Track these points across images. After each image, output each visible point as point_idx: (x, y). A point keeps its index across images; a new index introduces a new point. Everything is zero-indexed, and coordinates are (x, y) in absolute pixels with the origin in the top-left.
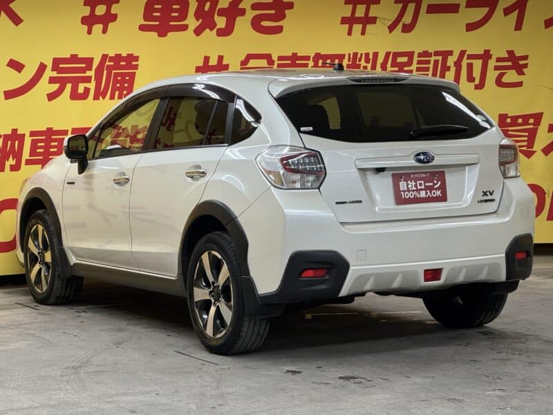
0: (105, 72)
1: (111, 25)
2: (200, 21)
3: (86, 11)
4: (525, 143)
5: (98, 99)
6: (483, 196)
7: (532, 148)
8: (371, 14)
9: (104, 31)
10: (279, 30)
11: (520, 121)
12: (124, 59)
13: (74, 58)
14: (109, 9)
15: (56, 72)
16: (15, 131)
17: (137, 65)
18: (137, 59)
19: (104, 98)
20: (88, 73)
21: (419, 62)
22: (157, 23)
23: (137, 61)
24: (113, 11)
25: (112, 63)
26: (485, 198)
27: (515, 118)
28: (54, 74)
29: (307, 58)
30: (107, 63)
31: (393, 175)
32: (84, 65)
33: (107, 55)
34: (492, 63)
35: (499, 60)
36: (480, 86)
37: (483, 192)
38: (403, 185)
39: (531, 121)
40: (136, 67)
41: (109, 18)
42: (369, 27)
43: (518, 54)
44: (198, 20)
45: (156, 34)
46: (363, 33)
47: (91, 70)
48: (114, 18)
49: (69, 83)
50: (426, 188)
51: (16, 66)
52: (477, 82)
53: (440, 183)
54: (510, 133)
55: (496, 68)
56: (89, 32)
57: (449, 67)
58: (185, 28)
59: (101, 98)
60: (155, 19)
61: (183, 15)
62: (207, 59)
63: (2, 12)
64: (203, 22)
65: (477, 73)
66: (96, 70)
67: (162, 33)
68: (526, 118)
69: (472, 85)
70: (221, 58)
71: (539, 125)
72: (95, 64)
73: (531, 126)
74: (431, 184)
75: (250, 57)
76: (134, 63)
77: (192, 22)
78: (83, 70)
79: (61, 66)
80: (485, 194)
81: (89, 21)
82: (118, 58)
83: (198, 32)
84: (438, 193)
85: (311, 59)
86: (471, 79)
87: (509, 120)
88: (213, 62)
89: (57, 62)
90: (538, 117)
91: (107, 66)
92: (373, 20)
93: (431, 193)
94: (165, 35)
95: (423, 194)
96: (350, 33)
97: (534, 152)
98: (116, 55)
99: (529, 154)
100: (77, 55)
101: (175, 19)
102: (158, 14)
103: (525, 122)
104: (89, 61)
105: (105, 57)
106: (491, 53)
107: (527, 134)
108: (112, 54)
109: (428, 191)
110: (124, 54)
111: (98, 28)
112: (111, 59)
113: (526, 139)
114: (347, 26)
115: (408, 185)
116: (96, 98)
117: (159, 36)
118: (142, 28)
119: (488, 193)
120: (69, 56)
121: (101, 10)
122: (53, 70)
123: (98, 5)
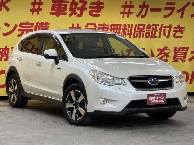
0: (38, 28)
1: (40, 12)
2: (71, 11)
3: (32, 7)
4: (183, 57)
7: (185, 59)
8: (131, 11)
9: (38, 14)
10: (98, 15)
11: (181, 49)
12: (44, 24)
13: (27, 23)
14: (39, 7)
15: (21, 27)
16: (6, 47)
17: (49, 26)
18: (49, 24)
20: (32, 28)
21: (147, 28)
22: (56, 12)
23: (49, 25)
24: (41, 7)
25: (40, 25)
27: (179, 49)
28: (20, 28)
29: (108, 25)
30: (39, 25)
32: (31, 26)
34: (172, 29)
35: (175, 28)
36: (168, 37)
39: (185, 49)
40: (49, 27)
41: (39, 10)
42: (130, 15)
43: (181, 26)
44: (70, 11)
45: (55, 16)
46: (128, 17)
47: (33, 27)
48: (41, 10)
49: (25, 31)
51: (7, 25)
52: (167, 36)
54: (177, 53)
55: (174, 31)
56: (33, 14)
57: (157, 30)
58: (66, 14)
60: (55, 10)
61: (65, 10)
62: (73, 25)
63: (3, 7)
65: (167, 33)
66: (34, 27)
67: (58, 15)
68: (183, 48)
69: (165, 36)
70: (78, 24)
71: (188, 51)
72: (34, 25)
73: (185, 51)
75: (88, 24)
76: (48, 25)
77: (68, 12)
78: (30, 27)
79: (22, 25)
81: (32, 11)
82: (42, 23)
83: (70, 15)
85: (110, 26)
86: (165, 34)
87: (177, 49)
88: (75, 26)
89: (21, 24)
90: (187, 48)
91: (39, 26)
92: (131, 13)
94: (59, 16)
96: (123, 17)
97: (186, 60)
99: (184, 61)
101: (62, 11)
102: (57, 9)
103: (183, 50)
104: (32, 24)
105: (38, 23)
106: (172, 26)
107: (183, 54)
108: (40, 22)
110: (44, 22)
111: (35, 13)
112: (40, 24)
113: (183, 56)
114: (122, 15)
117: (57, 16)
118: (51, 13)
120: (25, 22)
121: (37, 7)
122: (19, 27)
123: (35, 5)
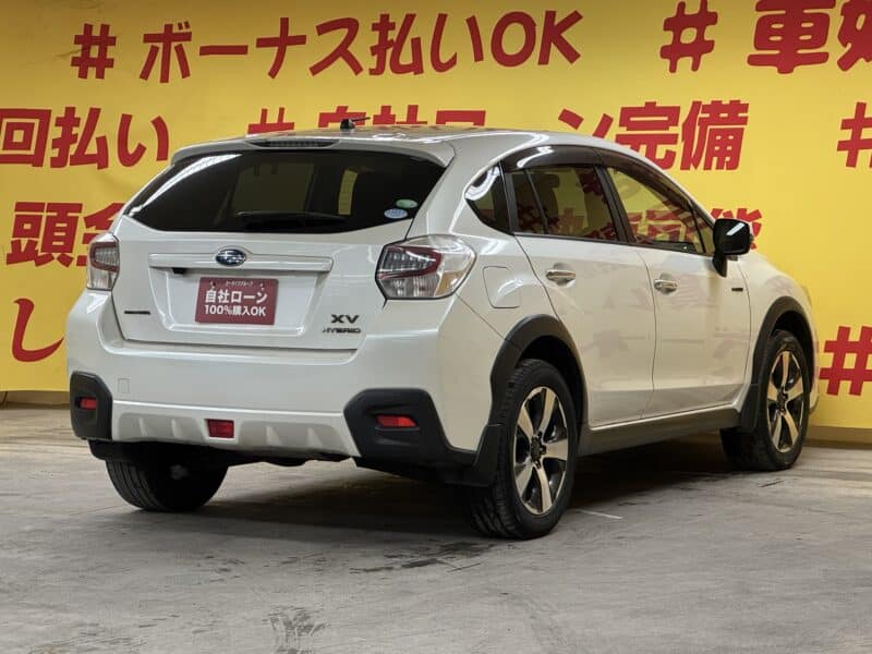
0: (698, 128)
1: (705, 58)
2: (849, 45)
3: (668, 38)
5: (688, 168)
6: (334, 322)
9: (695, 67)
12: (724, 108)
13: (650, 108)
15: (625, 128)
17: (746, 118)
18: (745, 108)
19: (696, 167)
20: (672, 130)
22: (777, 52)
23: (746, 111)
24: (707, 37)
25: (707, 115)
26: (338, 325)
28: (623, 131)
30: (700, 115)
31: (203, 280)
32: (665, 118)
33: (700, 103)
37: (334, 316)
38: (211, 295)
40: (744, 121)
41: (702, 48)
44: (845, 45)
45: (774, 69)
47: (676, 124)
48: (709, 46)
49: (644, 143)
50: (244, 303)
51: (571, 119)
53: (266, 296)
56: (673, 69)
58: (823, 58)
59: (692, 167)
60: (773, 46)
61: (820, 37)
62: (862, 108)
63: (552, 44)
64: (852, 47)
66: (684, 125)
67: (785, 68)
72: (683, 117)
74: (253, 297)
76: (740, 115)
77: (835, 48)
78: (665, 125)
79: (632, 119)
80: (337, 319)
81: (672, 53)
82: (716, 107)
83: (845, 63)
84: (261, 311)
89: (627, 113)
91: (700, 119)
93: (249, 311)
94: (790, 71)
95: (237, 311)
98: (713, 102)
100: (655, 103)
101: (807, 45)
102: (779, 38)
104: (673, 113)
105: (696, 105)
108: (706, 102)
109: (246, 307)
110: (726, 102)
111: (685, 63)
112: (706, 109)
115: (218, 295)
116: (685, 166)
117: (781, 71)
118: (753, 60)
119: (344, 319)
120: (643, 105)
121: (689, 36)
122: (621, 125)
123: (684, 28)
